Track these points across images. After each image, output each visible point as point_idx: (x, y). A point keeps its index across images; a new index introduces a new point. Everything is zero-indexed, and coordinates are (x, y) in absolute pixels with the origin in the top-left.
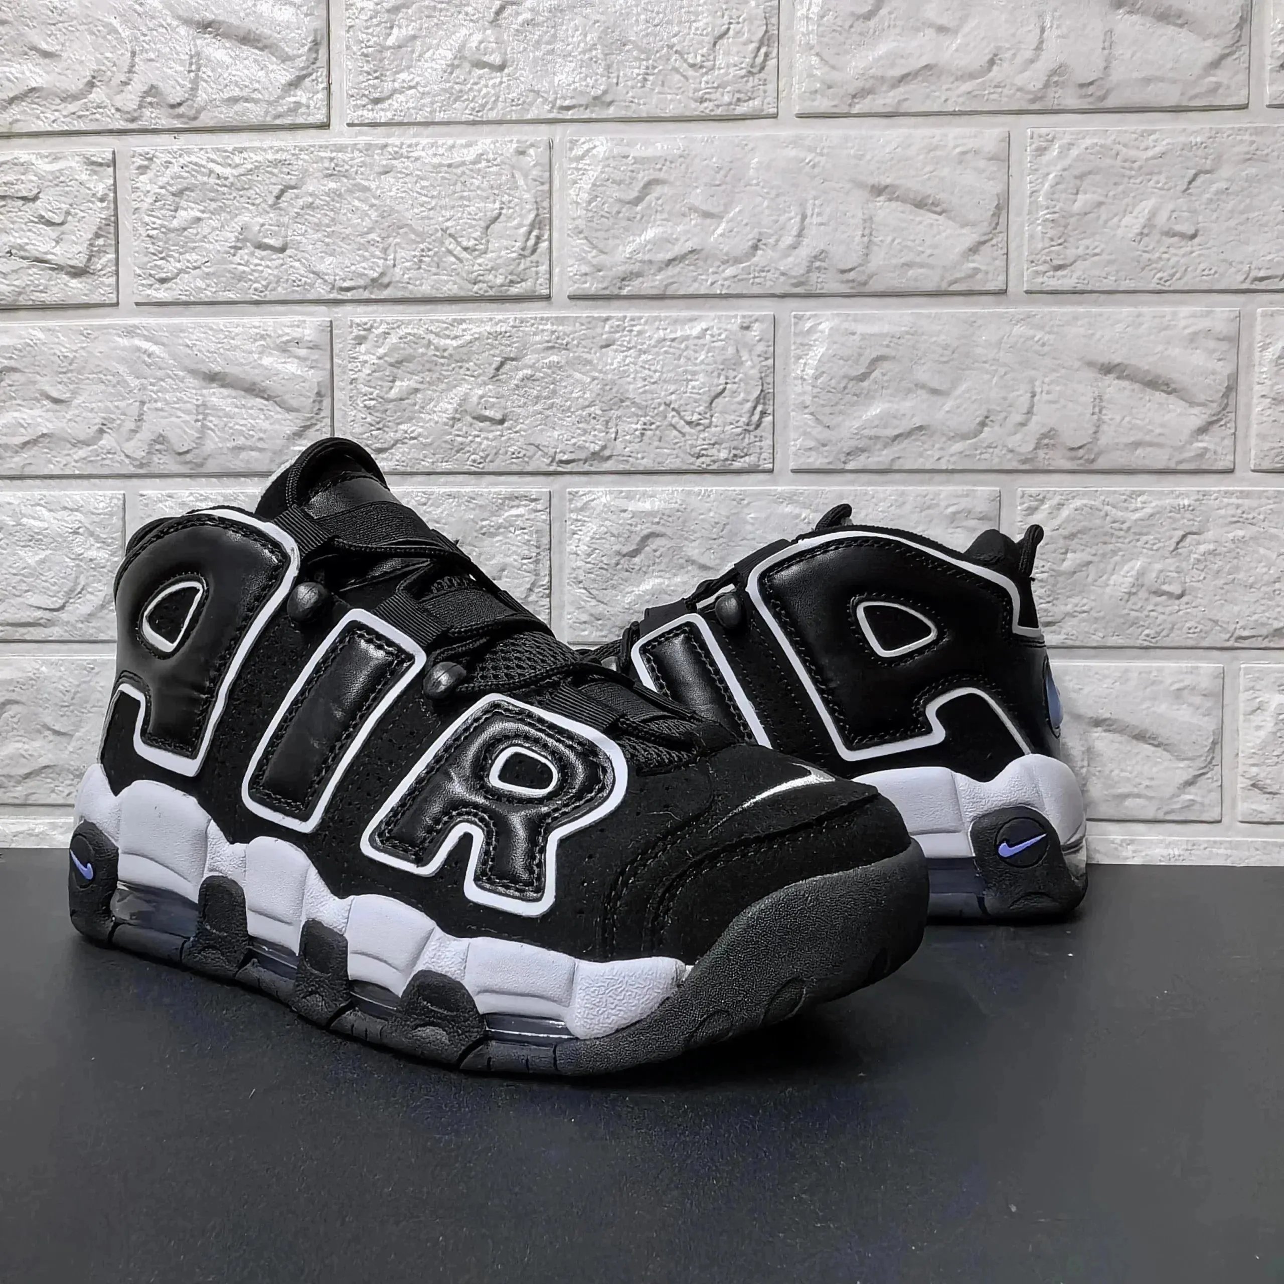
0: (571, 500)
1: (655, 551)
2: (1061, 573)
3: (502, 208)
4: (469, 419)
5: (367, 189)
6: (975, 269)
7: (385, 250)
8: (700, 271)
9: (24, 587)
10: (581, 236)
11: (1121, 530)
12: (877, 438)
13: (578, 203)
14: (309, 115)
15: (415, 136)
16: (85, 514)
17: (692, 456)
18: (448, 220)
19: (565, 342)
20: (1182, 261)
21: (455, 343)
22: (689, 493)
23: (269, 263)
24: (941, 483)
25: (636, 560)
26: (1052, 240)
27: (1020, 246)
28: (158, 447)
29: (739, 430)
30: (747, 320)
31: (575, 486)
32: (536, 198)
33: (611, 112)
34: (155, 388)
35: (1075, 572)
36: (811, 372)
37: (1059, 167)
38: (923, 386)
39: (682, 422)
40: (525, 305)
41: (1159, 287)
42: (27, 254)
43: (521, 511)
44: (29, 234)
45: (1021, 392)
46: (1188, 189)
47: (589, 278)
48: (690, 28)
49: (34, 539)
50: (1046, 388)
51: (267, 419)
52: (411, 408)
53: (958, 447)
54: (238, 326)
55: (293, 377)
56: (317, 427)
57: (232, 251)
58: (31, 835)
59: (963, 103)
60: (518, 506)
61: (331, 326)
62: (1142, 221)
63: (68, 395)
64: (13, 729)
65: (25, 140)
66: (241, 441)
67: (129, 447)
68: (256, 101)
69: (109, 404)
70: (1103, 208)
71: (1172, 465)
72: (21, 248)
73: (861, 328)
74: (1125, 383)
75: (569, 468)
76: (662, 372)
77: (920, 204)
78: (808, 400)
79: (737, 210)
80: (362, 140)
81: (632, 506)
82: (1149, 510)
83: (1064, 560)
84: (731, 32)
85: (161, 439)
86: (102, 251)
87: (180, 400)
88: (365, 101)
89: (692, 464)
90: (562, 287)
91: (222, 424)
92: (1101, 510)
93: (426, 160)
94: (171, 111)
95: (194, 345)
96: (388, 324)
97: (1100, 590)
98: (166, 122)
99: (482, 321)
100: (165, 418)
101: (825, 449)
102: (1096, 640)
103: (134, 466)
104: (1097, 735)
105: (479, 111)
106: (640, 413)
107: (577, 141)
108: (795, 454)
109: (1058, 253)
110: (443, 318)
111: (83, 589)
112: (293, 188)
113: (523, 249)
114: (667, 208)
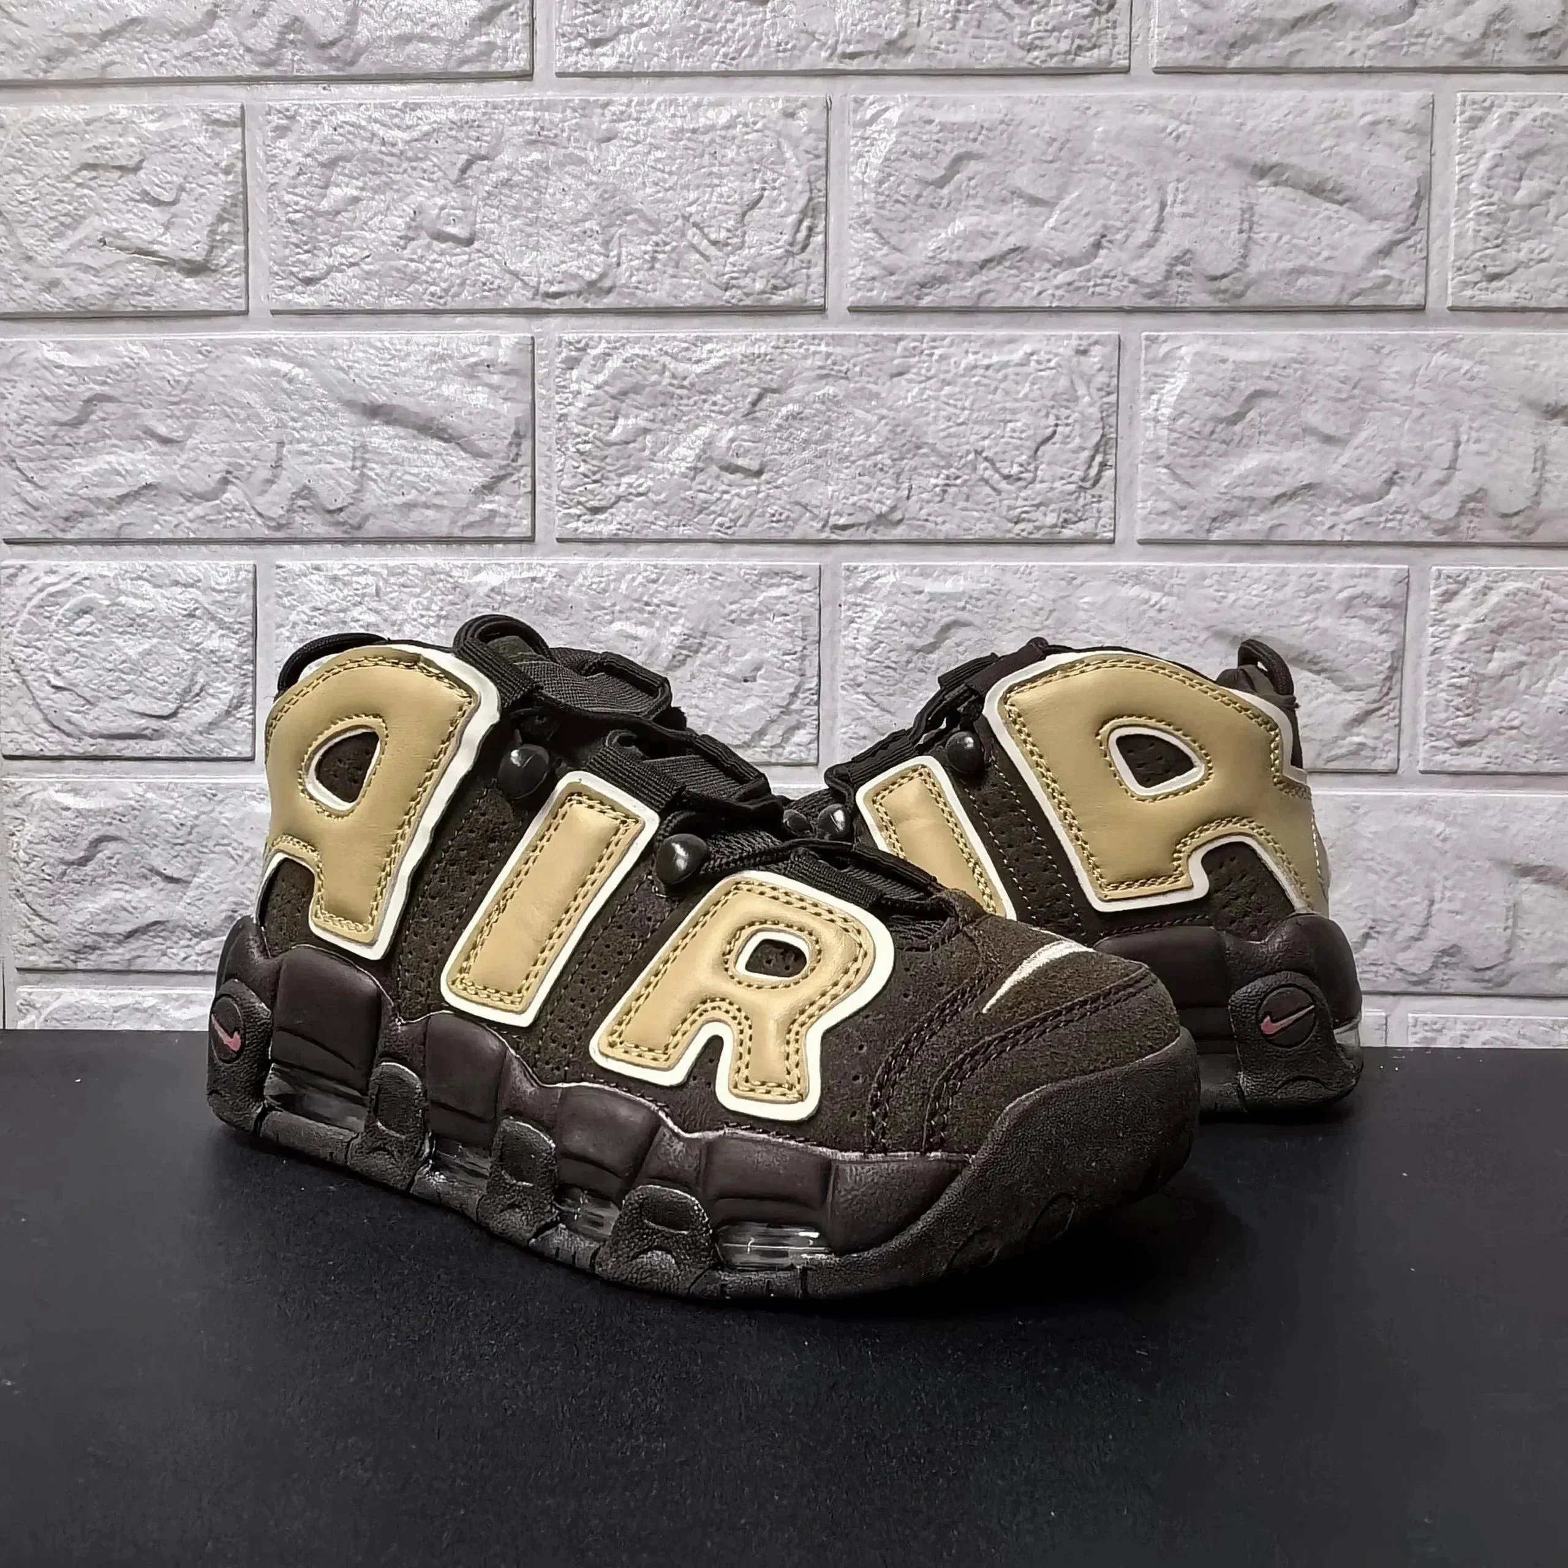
0: (848, 578)
1: (958, 645)
2: (1483, 678)
3: (764, 189)
4: (714, 469)
5: (583, 161)
6: (1385, 276)
7: (606, 244)
8: (1024, 276)
9: (123, 686)
10: (868, 227)
11: (1564, 621)
12: (1252, 499)
13: (864, 184)
14: (506, 60)
15: (649, 90)
16: (204, 592)
17: (1009, 521)
18: (693, 203)
19: (844, 369)
21: (698, 369)
22: (1003, 569)
23: (448, 258)
24: (1330, 560)
25: (933, 656)
26: (1487, 240)
27: (1444, 247)
28: (301, 502)
29: (1073, 487)
30: (1084, 343)
31: (853, 558)
32: (809, 175)
33: (910, 61)
34: (298, 425)
35: (1502, 677)
36: (1167, 411)
37: (1499, 144)
38: (1313, 432)
39: (997, 476)
40: (790, 319)
42: (125, 244)
43: (782, 591)
44: (130, 216)
45: (1441, 441)
47: (877, 284)
49: (136, 623)
50: (1474, 435)
51: (447, 466)
52: (638, 455)
53: (1357, 511)
54: (408, 342)
55: (483, 412)
56: (514, 478)
57: (402, 243)
58: (137, 1010)
59: (1373, 58)
60: (779, 585)
61: (533, 345)
63: (181, 433)
64: (111, 873)
65: (125, 90)
66: (413, 495)
67: (261, 503)
68: (435, 41)
69: (236, 445)
70: (1553, 199)
72: (119, 234)
73: (1234, 355)
75: (845, 535)
76: (972, 410)
77: (1316, 190)
78: (1163, 448)
79: (1075, 194)
80: (576, 97)
81: (930, 586)
83: (1490, 661)
85: (305, 492)
86: (228, 240)
87: (331, 440)
89: (1009, 531)
90: (842, 296)
91: (387, 473)
92: (1539, 596)
93: (662, 124)
94: (320, 52)
95: (350, 367)
96: (608, 342)
97: (1535, 700)
98: (312, 68)
99: (734, 340)
100: (311, 464)
101: (1184, 513)
102: (1527, 764)
103: (269, 527)
104: (1525, 886)
105: (733, 59)
106: (942, 463)
107: (864, 100)
108: (1145, 519)
109: (1493, 258)
110: (681, 335)
111: (201, 690)
112: (483, 158)
113: (791, 244)
114: (982, 192)
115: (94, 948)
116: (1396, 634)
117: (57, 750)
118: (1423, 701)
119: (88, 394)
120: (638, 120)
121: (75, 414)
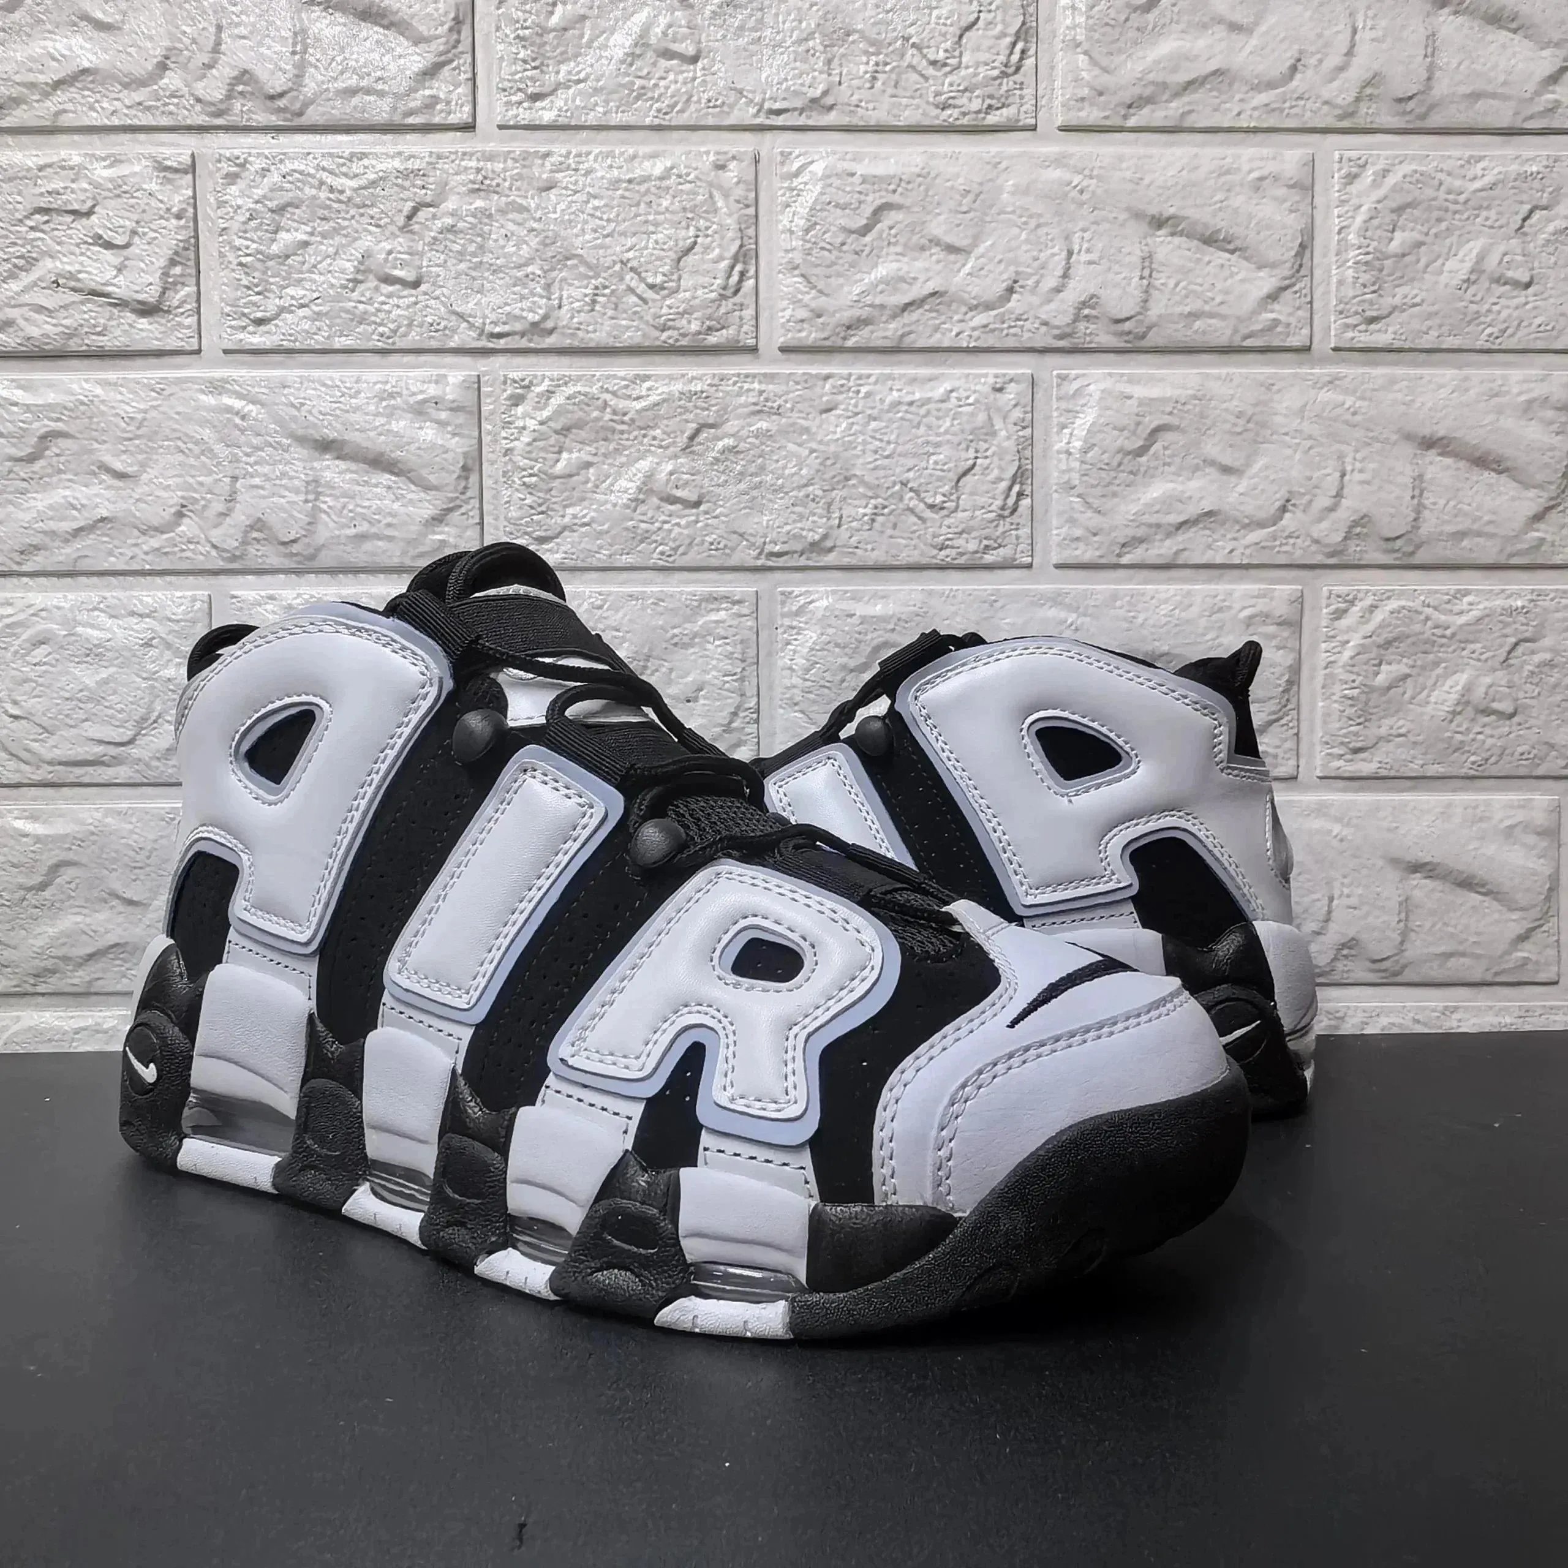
0: (783, 603)
2: (1372, 689)
3: (697, 236)
4: (655, 500)
5: (527, 209)
6: (1274, 320)
7: (548, 287)
8: (943, 318)
9: (81, 715)
10: (796, 272)
11: (1444, 636)
12: (1158, 526)
13: (792, 232)
14: (449, 113)
15: (584, 142)
16: (160, 621)
17: (934, 547)
18: (630, 249)
19: (775, 405)
20: (1516, 314)
21: (638, 405)
22: (930, 593)
23: (396, 300)
24: (1233, 581)
26: (1365, 286)
27: (1327, 293)
28: (255, 535)
29: (992, 515)
30: (1001, 381)
31: (787, 583)
32: (740, 223)
33: (831, 118)
34: (252, 460)
35: (1390, 688)
36: (1078, 444)
37: (1373, 198)
38: (1212, 463)
39: (922, 506)
40: (725, 358)
41: (1488, 345)
42: (79, 285)
43: (722, 614)
44: (82, 258)
45: (1329, 471)
46: (1522, 227)
47: (805, 325)
48: (930, 15)
49: (93, 653)
50: (1358, 465)
51: (397, 499)
52: (582, 487)
53: (1254, 536)
54: (358, 380)
55: (433, 446)
56: (463, 510)
57: (351, 285)
58: (98, 1032)
59: (1259, 118)
60: (718, 610)
61: (479, 382)
62: (1468, 265)
63: (135, 468)
64: (70, 897)
65: (77, 138)
66: (364, 527)
67: (216, 535)
68: (381, 94)
69: (191, 480)
70: (1423, 248)
71: (1502, 560)
72: (72, 276)
73: (1140, 391)
74: (1448, 461)
75: (780, 562)
76: (897, 444)
77: (1210, 240)
78: (1075, 478)
79: (989, 243)
80: (517, 146)
81: (861, 610)
82: (1475, 613)
83: (1378, 674)
84: (981, 23)
85: (258, 524)
86: (179, 283)
87: (284, 474)
88: (520, 96)
89: (934, 557)
90: (773, 337)
91: (339, 506)
92: (1420, 613)
93: (599, 174)
94: (268, 103)
95: (302, 404)
96: (552, 380)
97: (1419, 709)
98: (261, 118)
99: (671, 378)
100: (264, 497)
101: (1096, 539)
102: (1414, 769)
103: (223, 559)
104: (1415, 883)
105: (666, 114)
106: (870, 494)
107: (790, 153)
108: (1059, 545)
109: (1371, 303)
110: (622, 374)
111: (159, 717)
112: (430, 205)
113: (724, 288)
114: (902, 240)
115: (54, 972)
116: (1292, 650)
117: (15, 778)
118: (1319, 712)
119: (43, 430)
120: (576, 170)
121: (30, 450)
